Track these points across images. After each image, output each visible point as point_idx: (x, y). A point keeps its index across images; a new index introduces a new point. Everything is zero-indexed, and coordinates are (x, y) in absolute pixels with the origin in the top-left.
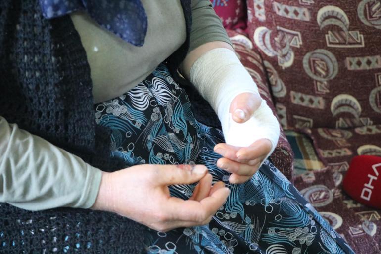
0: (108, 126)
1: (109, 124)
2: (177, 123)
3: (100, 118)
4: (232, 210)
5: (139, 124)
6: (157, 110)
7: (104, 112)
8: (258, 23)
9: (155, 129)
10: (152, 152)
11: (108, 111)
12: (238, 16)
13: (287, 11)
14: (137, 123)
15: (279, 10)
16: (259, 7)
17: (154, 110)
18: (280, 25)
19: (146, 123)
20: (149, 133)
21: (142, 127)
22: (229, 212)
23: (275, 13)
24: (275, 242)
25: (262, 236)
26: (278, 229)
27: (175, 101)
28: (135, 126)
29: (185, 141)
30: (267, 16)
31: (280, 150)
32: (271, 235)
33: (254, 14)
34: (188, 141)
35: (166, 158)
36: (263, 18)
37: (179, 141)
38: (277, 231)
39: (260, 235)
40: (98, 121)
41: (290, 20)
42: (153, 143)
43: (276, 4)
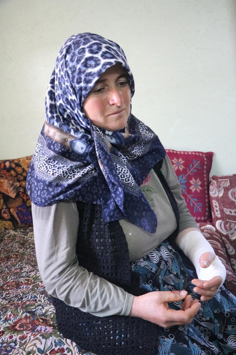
0: (138, 272)
1: (139, 271)
2: (175, 269)
3: (134, 268)
4: (207, 315)
5: (154, 270)
6: (163, 263)
7: (136, 265)
8: (218, 219)
9: (163, 273)
10: (162, 285)
11: (138, 264)
12: (207, 216)
13: (231, 212)
14: (153, 270)
15: (227, 211)
16: (217, 211)
17: (162, 263)
18: (228, 219)
19: (158, 270)
20: (160, 275)
21: (156, 272)
22: (205, 316)
23: (225, 213)
24: (232, 334)
25: (225, 330)
26: (233, 326)
27: (173, 258)
28: (152, 271)
29: (180, 279)
30: (221, 215)
31: (232, 282)
32: (230, 330)
33: (215, 214)
34: (181, 278)
35: (169, 288)
36: (219, 216)
37: (176, 278)
38: (233, 327)
39: (223, 329)
40: (133, 270)
41: (233, 216)
42: (162, 280)
43: (225, 209)
